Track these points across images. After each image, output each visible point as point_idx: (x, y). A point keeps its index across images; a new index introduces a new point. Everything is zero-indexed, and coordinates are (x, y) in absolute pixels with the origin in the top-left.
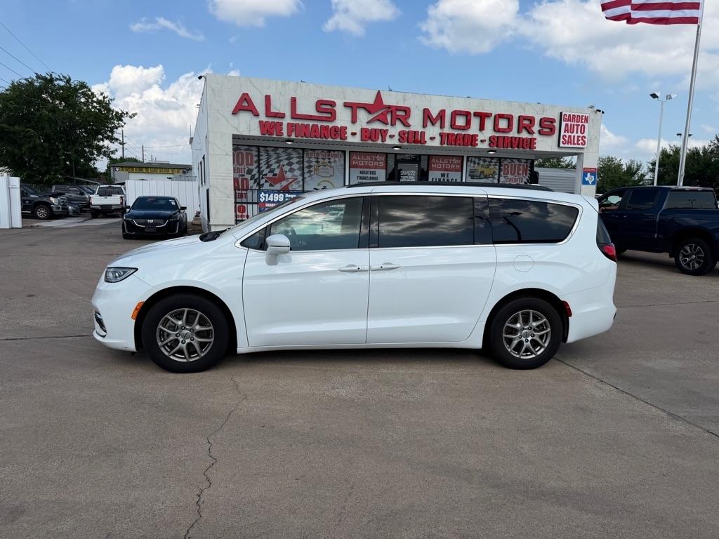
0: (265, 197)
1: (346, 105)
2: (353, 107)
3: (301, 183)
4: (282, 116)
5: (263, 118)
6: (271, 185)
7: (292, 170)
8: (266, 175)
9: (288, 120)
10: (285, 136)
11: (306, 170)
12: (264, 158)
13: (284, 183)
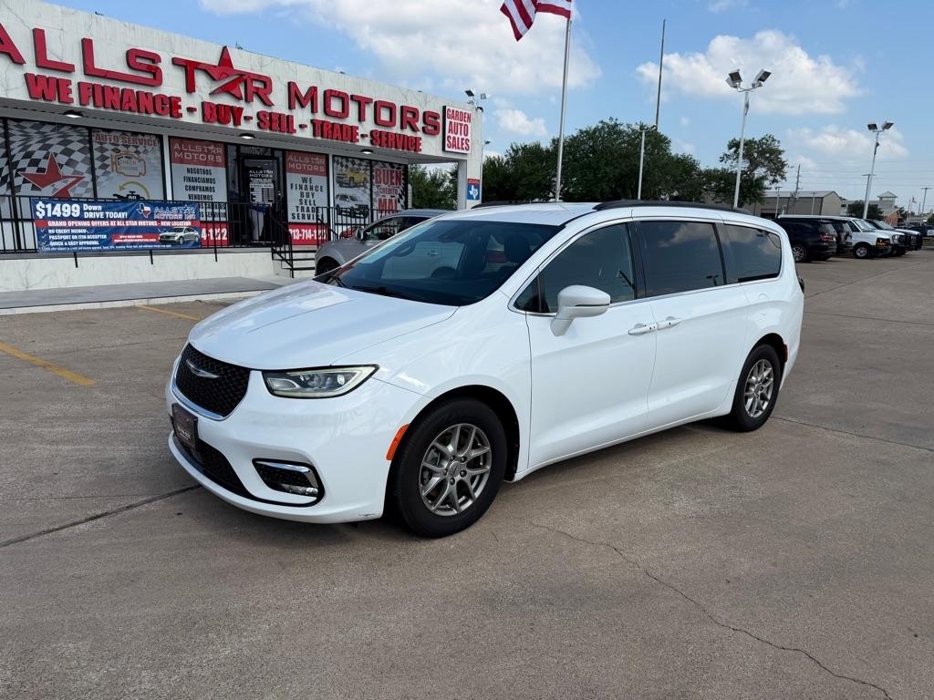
0: (46, 210)
1: (176, 62)
2: (189, 68)
3: (90, 185)
4: (69, 69)
5: (31, 68)
6: (34, 188)
7: (70, 163)
8: (24, 169)
9: (78, 77)
10: (76, 104)
11: (97, 164)
12: (17, 140)
13: (60, 185)
